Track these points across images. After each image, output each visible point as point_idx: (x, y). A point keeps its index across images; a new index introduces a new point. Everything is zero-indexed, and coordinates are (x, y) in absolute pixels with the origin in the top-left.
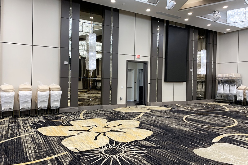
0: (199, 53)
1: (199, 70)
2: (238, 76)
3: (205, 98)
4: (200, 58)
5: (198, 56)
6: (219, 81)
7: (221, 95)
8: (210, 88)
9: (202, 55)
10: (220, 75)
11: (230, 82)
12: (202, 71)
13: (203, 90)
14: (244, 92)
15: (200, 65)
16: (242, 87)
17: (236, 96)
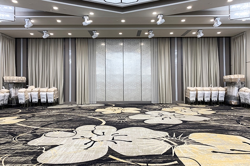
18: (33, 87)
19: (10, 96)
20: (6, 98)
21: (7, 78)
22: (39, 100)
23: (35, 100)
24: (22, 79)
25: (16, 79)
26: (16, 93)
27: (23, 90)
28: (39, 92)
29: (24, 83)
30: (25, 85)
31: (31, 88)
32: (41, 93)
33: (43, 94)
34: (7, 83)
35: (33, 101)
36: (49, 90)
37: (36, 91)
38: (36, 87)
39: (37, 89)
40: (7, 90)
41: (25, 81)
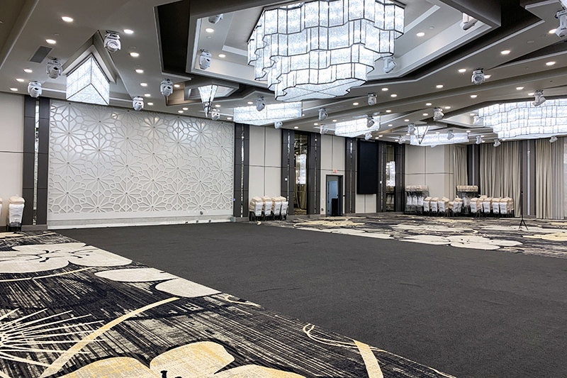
0: (388, 164)
1: (387, 181)
2: (426, 187)
3: (395, 211)
4: (389, 169)
5: (387, 167)
6: (407, 192)
7: (410, 207)
8: (399, 199)
9: (391, 167)
10: (408, 187)
11: (418, 194)
12: (391, 183)
13: (393, 203)
14: (430, 204)
15: (389, 177)
16: (428, 198)
17: (423, 207)
18: (486, 197)
19: (463, 205)
20: (460, 206)
21: (460, 188)
22: (492, 211)
23: (487, 210)
24: (474, 188)
25: (468, 188)
26: (468, 203)
27: (476, 199)
28: (491, 202)
29: (476, 193)
30: (477, 194)
31: (483, 197)
32: (493, 203)
33: (495, 205)
34: (459, 192)
35: (485, 211)
36: (503, 200)
37: (488, 201)
38: (488, 197)
39: (489, 199)
40: (460, 199)
41: (477, 191)
